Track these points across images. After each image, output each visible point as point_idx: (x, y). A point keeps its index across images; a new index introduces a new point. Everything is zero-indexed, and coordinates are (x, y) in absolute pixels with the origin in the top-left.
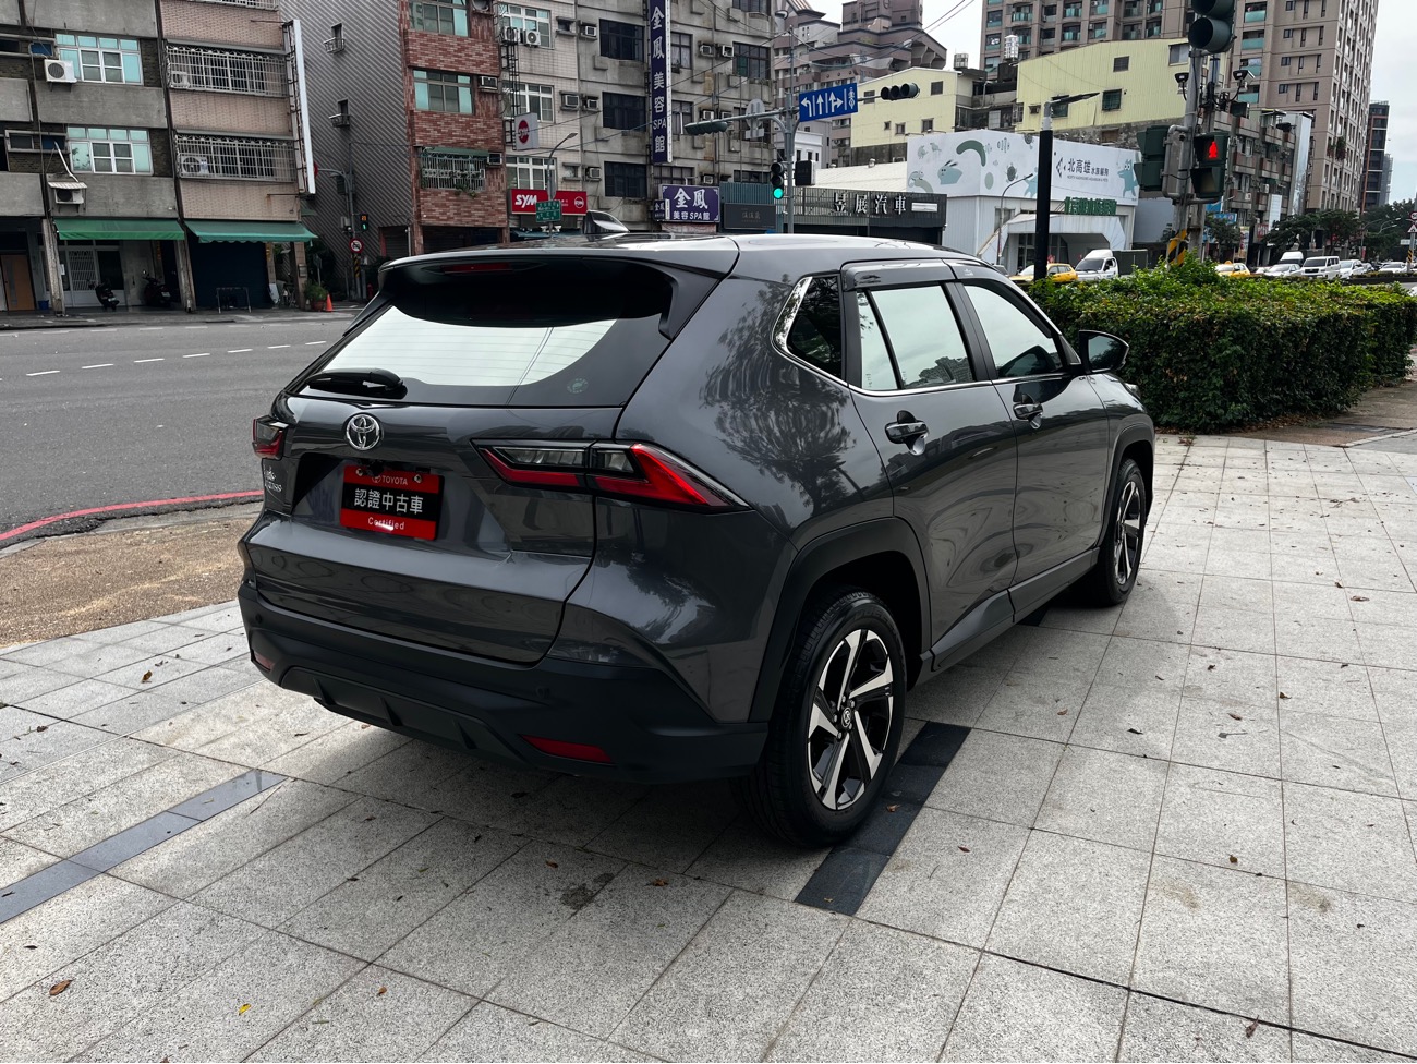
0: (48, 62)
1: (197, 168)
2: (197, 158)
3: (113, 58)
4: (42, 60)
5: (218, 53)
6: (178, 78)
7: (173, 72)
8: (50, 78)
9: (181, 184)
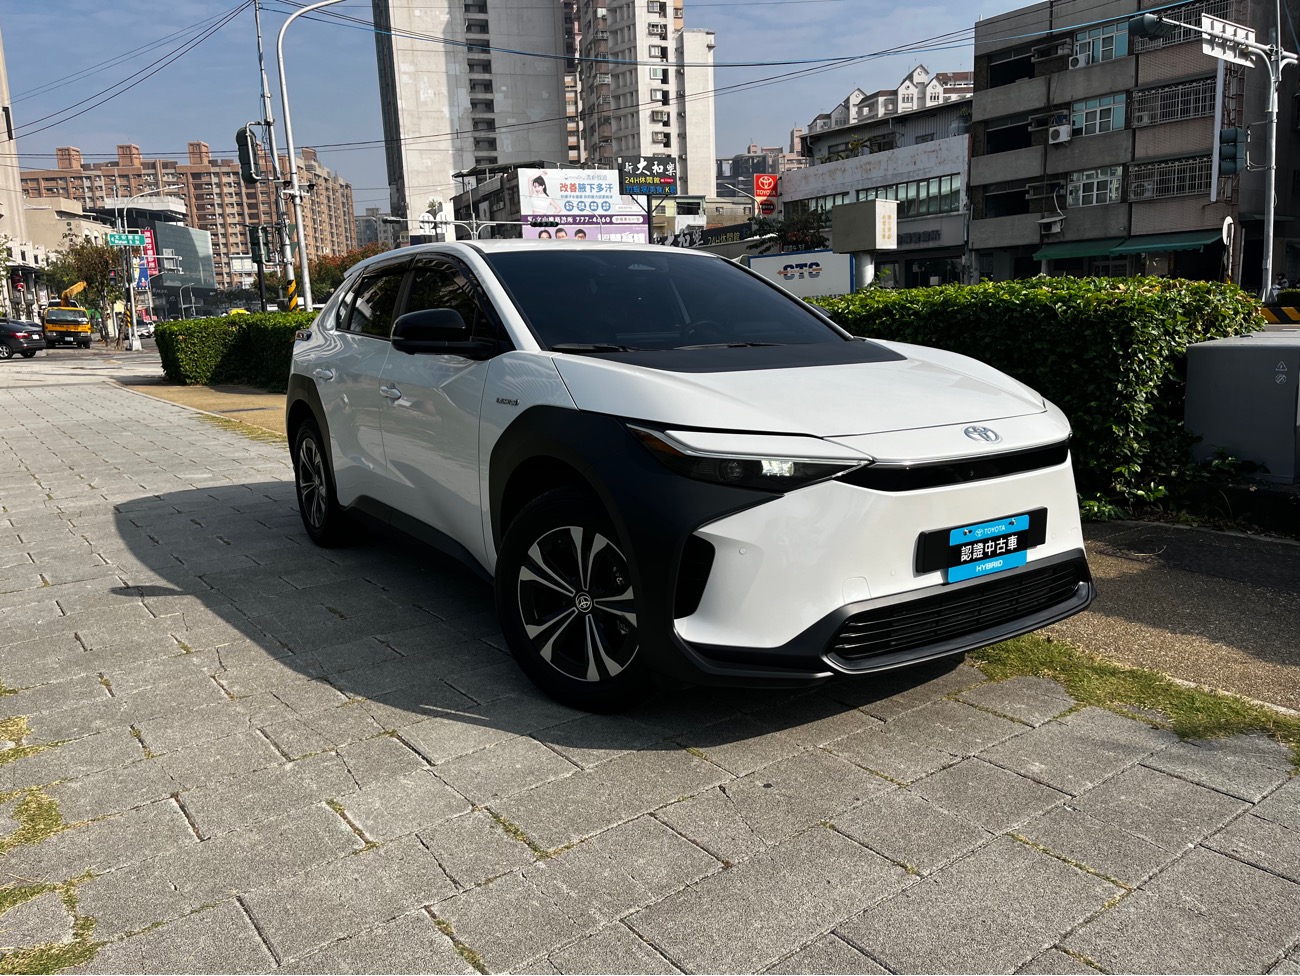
0: (1051, 130)
1: (1143, 192)
2: (1146, 184)
3: (1106, 113)
4: (1047, 130)
5: (1174, 88)
6: (1140, 119)
7: (1137, 114)
8: (1051, 142)
9: (1133, 206)
